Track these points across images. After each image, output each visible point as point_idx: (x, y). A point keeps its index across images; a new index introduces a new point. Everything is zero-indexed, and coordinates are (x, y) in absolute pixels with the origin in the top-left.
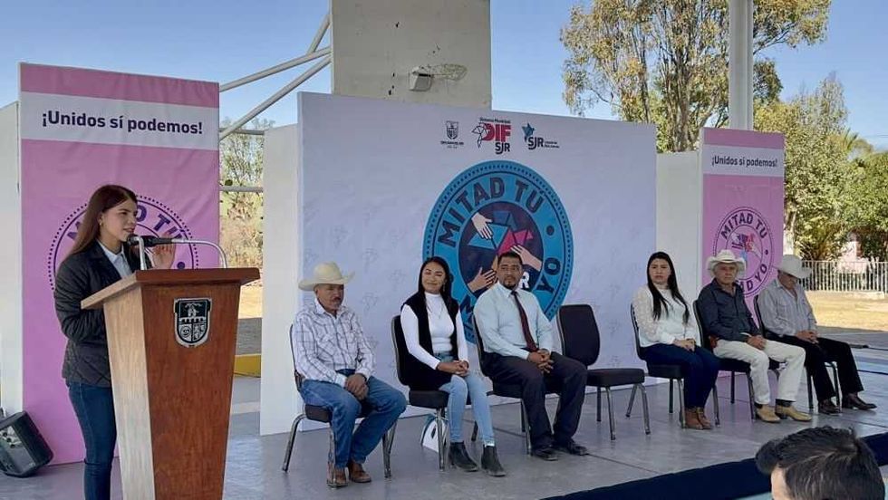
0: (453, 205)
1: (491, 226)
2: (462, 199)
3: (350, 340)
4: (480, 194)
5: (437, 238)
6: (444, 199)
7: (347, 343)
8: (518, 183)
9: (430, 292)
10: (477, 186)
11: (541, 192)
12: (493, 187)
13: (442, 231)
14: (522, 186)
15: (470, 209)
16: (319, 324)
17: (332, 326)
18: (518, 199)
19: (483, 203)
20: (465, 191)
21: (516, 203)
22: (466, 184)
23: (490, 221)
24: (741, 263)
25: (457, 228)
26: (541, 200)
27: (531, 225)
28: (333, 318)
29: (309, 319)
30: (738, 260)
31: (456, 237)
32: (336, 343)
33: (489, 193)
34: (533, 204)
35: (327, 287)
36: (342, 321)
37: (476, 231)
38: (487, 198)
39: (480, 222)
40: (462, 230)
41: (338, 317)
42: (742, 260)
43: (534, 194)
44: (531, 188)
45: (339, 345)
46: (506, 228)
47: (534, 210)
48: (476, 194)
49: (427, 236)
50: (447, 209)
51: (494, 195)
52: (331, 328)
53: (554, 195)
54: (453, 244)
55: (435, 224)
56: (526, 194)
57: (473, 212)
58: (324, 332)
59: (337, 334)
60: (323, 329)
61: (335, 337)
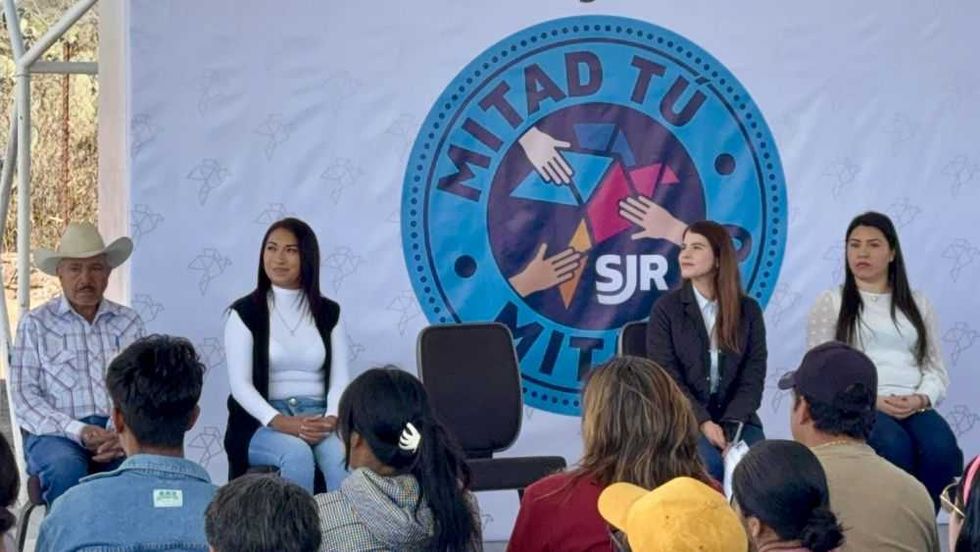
0: (472, 110)
1: (566, 154)
2: (496, 99)
4: (539, 88)
5: (435, 182)
6: (450, 101)
8: (637, 62)
9: (278, 285)
10: (532, 71)
11: (701, 81)
12: (573, 75)
13: (447, 166)
14: (648, 69)
15: (514, 119)
16: (56, 335)
17: (78, 338)
18: (639, 95)
19: (549, 106)
20: (504, 83)
21: (634, 105)
22: (505, 68)
23: (567, 145)
25: (484, 161)
26: (698, 99)
27: (671, 152)
28: (86, 323)
29: (37, 323)
31: (482, 179)
32: (83, 365)
33: (563, 84)
34: (677, 108)
36: (103, 329)
37: (532, 168)
38: (558, 96)
39: (540, 148)
40: (495, 164)
41: (94, 321)
43: (680, 84)
44: (673, 73)
45: (88, 371)
46: (610, 160)
47: (681, 120)
48: (530, 88)
49: (411, 179)
50: (460, 121)
51: (576, 89)
52: (76, 341)
54: (474, 195)
55: (430, 154)
56: (658, 85)
57: (520, 128)
58: (61, 348)
59: (87, 351)
60: (61, 341)
61: (82, 356)
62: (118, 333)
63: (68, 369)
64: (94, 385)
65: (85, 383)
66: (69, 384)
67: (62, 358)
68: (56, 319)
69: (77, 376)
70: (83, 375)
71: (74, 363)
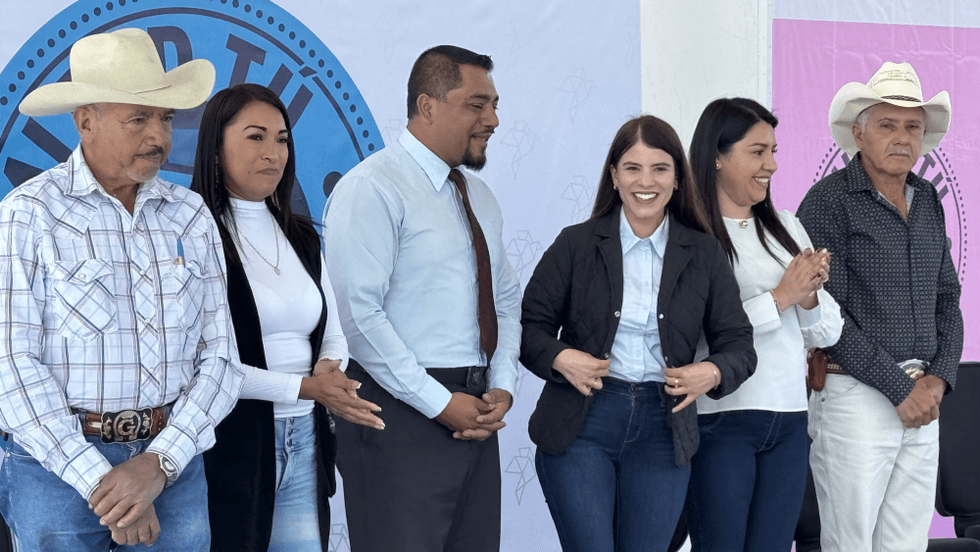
3: (172, 286)
7: (160, 296)
16: (73, 230)
24: (940, 108)
28: (124, 212)
29: (39, 210)
30: (935, 100)
32: (123, 290)
35: (125, 114)
36: (153, 225)
41: (137, 210)
42: (943, 98)
45: (131, 298)
52: (108, 247)
53: (342, 80)
58: (85, 253)
59: (129, 263)
60: (83, 241)
61: (121, 272)
62: (180, 231)
63: (98, 295)
64: (141, 327)
65: (126, 321)
66: (100, 320)
67: (87, 273)
68: (70, 203)
69: (113, 308)
70: (124, 305)
71: (109, 283)
